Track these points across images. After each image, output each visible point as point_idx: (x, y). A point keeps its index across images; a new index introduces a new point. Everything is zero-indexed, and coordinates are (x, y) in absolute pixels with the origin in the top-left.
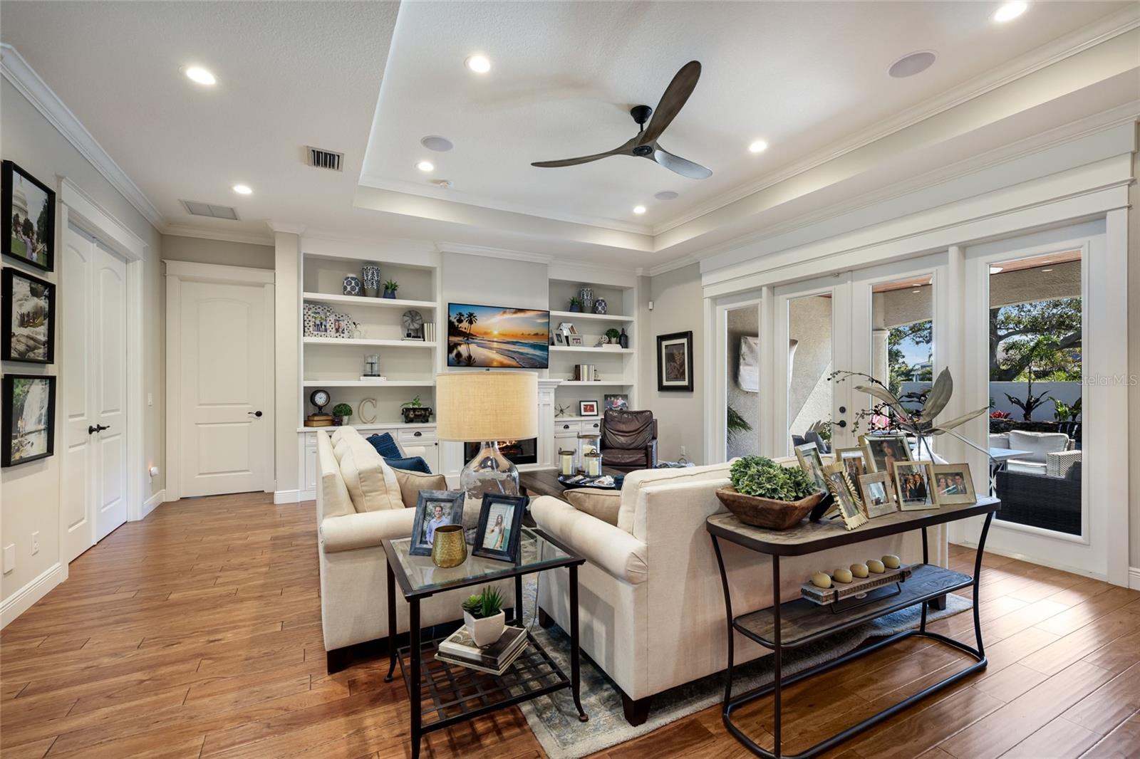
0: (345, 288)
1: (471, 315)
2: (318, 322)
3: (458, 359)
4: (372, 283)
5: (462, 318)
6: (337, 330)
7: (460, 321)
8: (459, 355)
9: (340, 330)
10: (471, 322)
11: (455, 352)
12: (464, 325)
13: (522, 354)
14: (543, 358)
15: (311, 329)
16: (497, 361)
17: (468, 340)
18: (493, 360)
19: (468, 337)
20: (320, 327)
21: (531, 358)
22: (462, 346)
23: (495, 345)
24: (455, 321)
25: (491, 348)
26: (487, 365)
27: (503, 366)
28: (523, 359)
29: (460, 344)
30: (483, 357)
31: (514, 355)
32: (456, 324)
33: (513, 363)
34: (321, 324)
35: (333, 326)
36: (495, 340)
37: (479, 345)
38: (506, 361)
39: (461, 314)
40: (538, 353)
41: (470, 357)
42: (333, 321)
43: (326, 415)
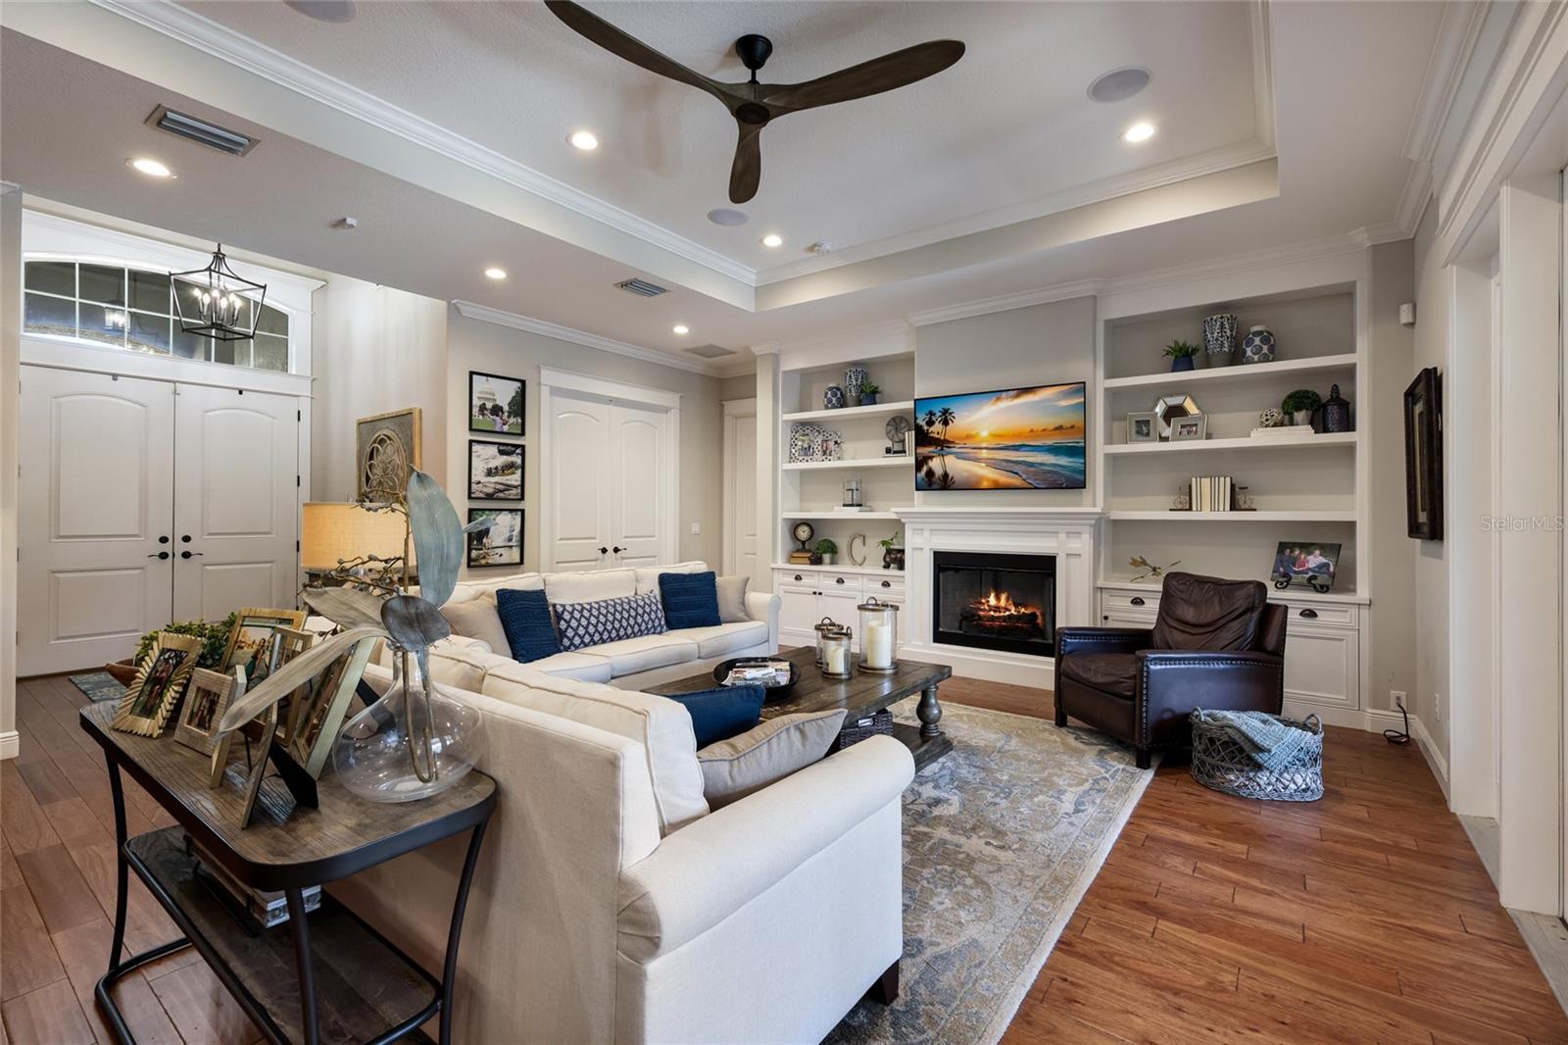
0: (830, 401)
1: (945, 412)
2: (806, 445)
3: (930, 480)
4: (850, 390)
5: (934, 419)
6: (825, 453)
7: (930, 423)
8: (930, 473)
9: (828, 452)
10: (946, 423)
11: (925, 469)
12: (937, 429)
13: (1031, 465)
14: (1073, 470)
15: (797, 454)
16: (988, 480)
17: (942, 449)
18: (981, 478)
19: (943, 444)
20: (807, 451)
21: (1050, 472)
22: (934, 459)
23: (984, 454)
24: (923, 423)
25: (977, 460)
26: (971, 486)
27: (998, 487)
28: (1036, 474)
29: (931, 458)
30: (965, 474)
31: (1016, 469)
32: (926, 428)
33: (1016, 481)
34: (810, 446)
35: (820, 448)
36: (984, 445)
37: (959, 456)
38: (1004, 478)
39: (931, 413)
40: (1064, 461)
41: (946, 475)
42: (820, 442)
43: (809, 551)
